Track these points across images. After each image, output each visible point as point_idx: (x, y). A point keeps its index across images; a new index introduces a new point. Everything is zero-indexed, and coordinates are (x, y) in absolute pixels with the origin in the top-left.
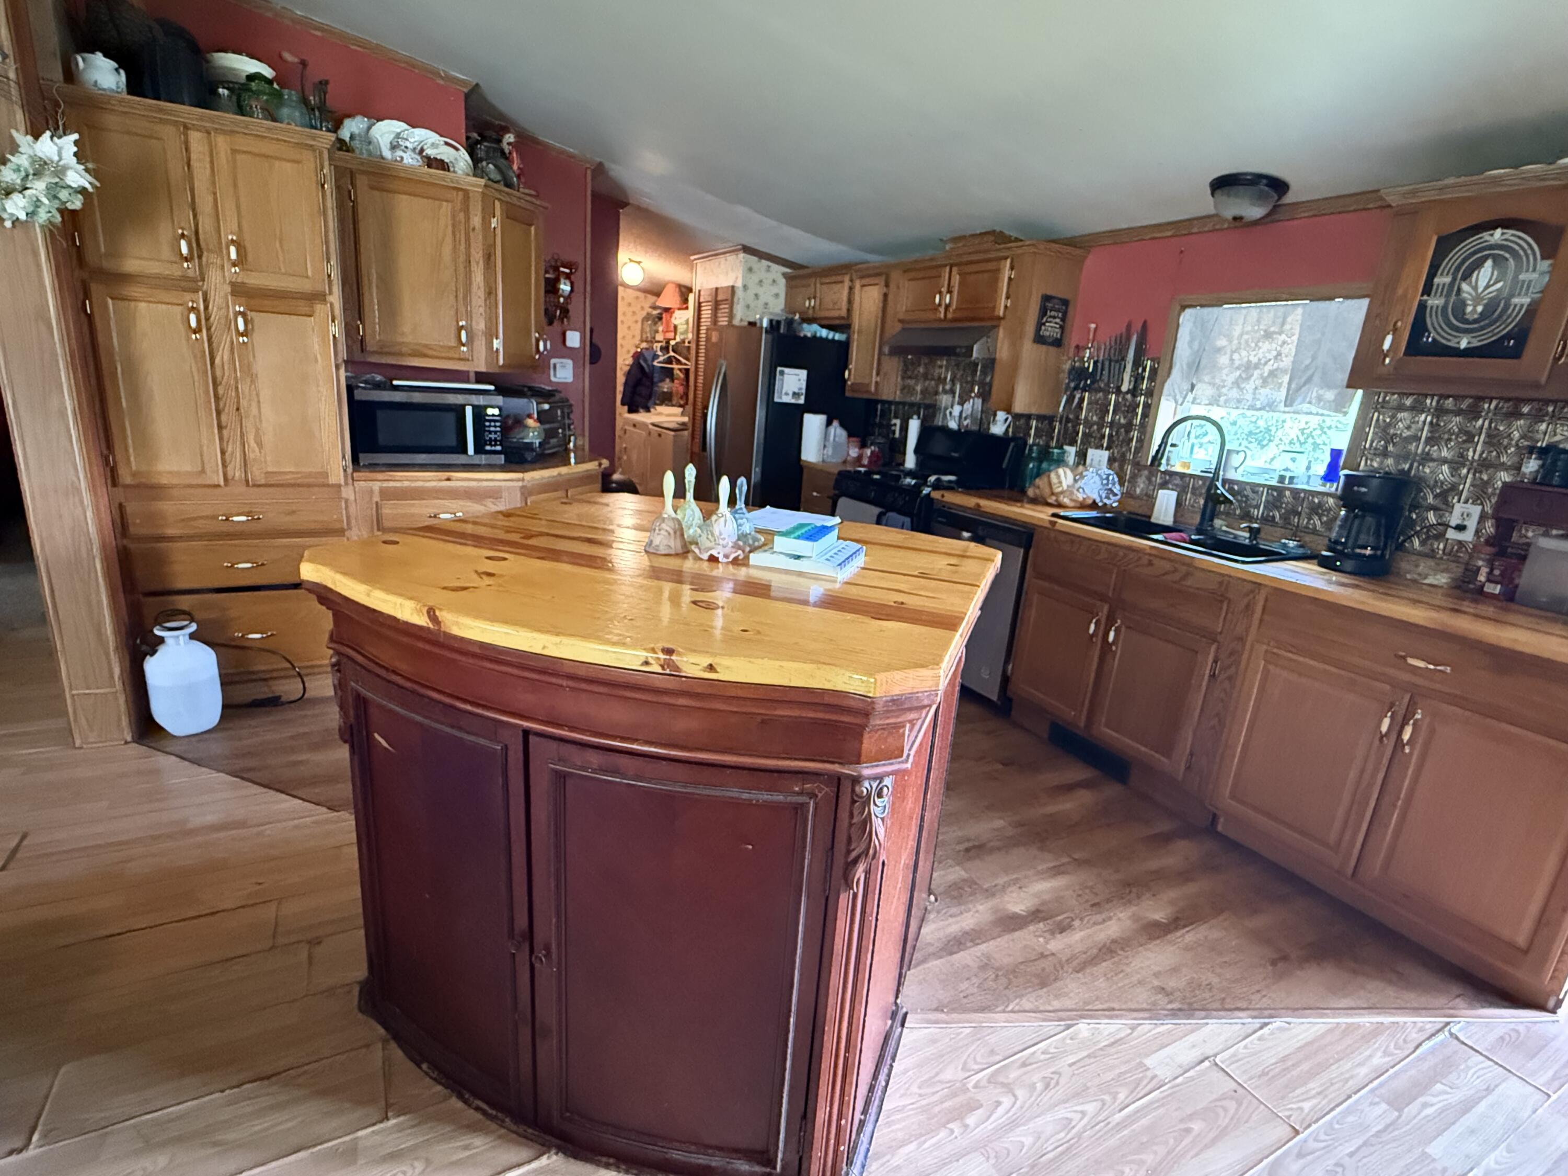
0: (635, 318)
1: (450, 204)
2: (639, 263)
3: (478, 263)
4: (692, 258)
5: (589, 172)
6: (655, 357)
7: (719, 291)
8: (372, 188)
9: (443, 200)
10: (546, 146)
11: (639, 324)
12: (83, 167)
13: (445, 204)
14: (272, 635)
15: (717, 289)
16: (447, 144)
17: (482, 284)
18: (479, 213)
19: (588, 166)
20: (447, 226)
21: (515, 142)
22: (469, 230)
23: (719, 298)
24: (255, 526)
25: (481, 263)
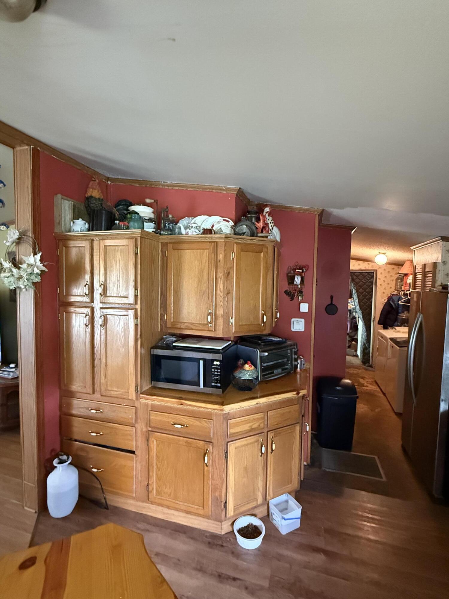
0: (392, 278)
1: (208, 250)
2: (385, 254)
3: (221, 279)
4: (412, 248)
5: (317, 216)
6: (400, 299)
7: (427, 266)
8: (174, 249)
9: (205, 249)
10: (292, 209)
11: (394, 282)
12: (42, 265)
13: (205, 251)
14: (102, 471)
15: (425, 265)
16: (224, 220)
17: (222, 290)
18: (223, 253)
19: (316, 213)
20: (206, 262)
21: (270, 211)
22: (217, 262)
23: (426, 271)
24: (99, 415)
25: (222, 279)
